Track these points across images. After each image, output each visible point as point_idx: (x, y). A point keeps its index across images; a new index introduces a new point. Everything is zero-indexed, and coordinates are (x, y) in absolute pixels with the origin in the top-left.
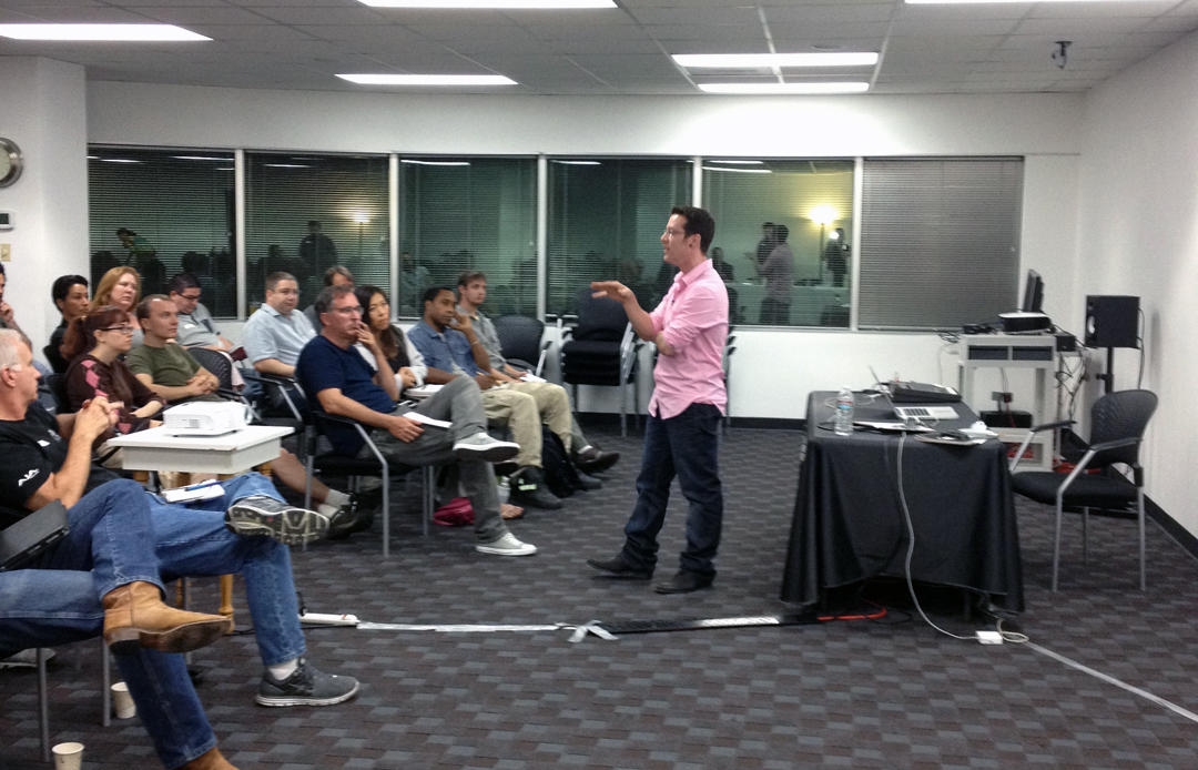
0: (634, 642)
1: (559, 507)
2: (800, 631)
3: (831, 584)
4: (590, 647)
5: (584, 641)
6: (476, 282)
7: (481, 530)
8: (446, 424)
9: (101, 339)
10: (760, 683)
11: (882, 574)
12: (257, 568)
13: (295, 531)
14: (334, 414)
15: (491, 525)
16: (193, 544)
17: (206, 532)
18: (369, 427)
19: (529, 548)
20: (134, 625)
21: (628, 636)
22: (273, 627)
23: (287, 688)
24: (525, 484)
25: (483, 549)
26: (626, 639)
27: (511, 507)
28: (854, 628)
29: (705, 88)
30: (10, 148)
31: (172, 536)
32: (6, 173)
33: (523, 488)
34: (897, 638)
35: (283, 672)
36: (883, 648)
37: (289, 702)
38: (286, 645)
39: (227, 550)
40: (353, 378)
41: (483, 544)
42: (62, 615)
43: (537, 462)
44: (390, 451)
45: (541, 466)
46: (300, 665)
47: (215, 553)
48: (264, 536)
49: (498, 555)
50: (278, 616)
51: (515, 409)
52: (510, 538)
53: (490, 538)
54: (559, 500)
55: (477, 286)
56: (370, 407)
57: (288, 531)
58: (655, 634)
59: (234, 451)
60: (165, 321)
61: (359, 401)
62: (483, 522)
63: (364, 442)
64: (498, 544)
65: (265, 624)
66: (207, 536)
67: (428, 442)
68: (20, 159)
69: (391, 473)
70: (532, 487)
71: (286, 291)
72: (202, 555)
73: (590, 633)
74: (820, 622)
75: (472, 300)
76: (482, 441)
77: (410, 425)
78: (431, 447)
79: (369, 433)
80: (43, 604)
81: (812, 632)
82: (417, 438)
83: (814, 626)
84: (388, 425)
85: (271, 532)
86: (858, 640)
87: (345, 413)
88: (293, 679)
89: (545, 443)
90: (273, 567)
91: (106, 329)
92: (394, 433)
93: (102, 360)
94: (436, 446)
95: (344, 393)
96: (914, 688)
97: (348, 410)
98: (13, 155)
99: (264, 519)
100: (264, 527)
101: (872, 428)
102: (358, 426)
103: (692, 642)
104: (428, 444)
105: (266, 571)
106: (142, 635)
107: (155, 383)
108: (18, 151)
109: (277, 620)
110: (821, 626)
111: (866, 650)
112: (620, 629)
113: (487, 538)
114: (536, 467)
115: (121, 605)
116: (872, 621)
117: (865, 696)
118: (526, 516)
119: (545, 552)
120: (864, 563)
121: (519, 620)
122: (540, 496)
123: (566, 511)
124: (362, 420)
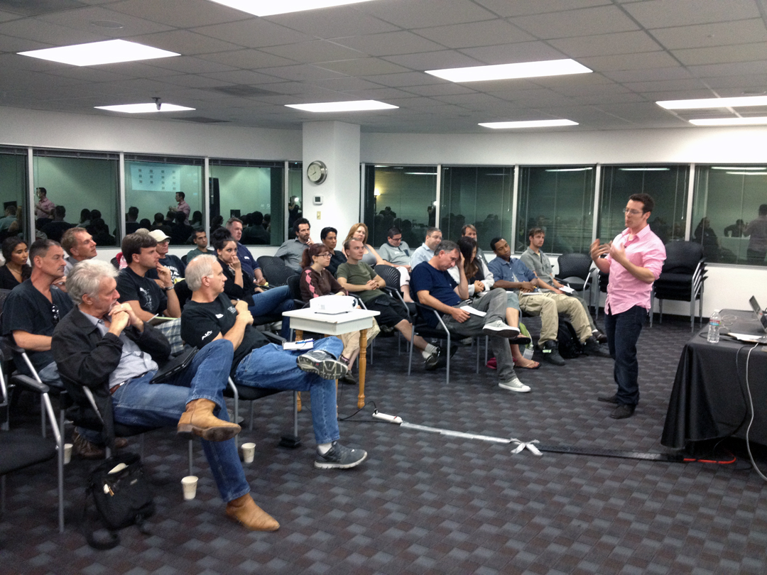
0: (552, 459)
1: (563, 364)
2: (667, 467)
3: (694, 438)
4: (522, 458)
5: (521, 453)
6: (539, 234)
7: (501, 374)
8: (482, 314)
9: (315, 260)
10: (616, 501)
11: (734, 436)
12: (315, 390)
13: (330, 373)
14: (424, 305)
15: (506, 373)
16: (283, 374)
17: (291, 368)
18: (441, 313)
19: (526, 388)
20: (191, 424)
21: (550, 454)
22: (321, 423)
23: (328, 458)
24: (546, 349)
25: (502, 385)
26: (548, 456)
27: (533, 362)
28: (706, 470)
29: (694, 122)
30: (323, 166)
31: (273, 369)
32: (319, 177)
33: (544, 351)
34: (733, 481)
35: (325, 449)
36: (718, 487)
37: (330, 466)
38: (326, 434)
39: (301, 379)
40: (437, 285)
41: (502, 383)
42: (171, 411)
43: (554, 338)
44: (452, 327)
45: (557, 340)
46: (333, 446)
47: (296, 379)
48: (314, 373)
49: (508, 390)
50: (324, 417)
51: (544, 307)
52: (516, 381)
53: (507, 380)
54: (563, 361)
55: (539, 237)
56: (443, 302)
57: (325, 371)
58: (568, 455)
59: (336, 324)
60: (357, 251)
61: (437, 298)
62: (502, 371)
63: (439, 321)
64: (508, 384)
65: (317, 421)
66: (291, 370)
67: (471, 323)
68: (325, 171)
69: (451, 339)
70: (550, 351)
71: (436, 237)
72: (289, 380)
73: (526, 448)
74: (685, 462)
75: (536, 244)
76: (499, 325)
77: (462, 313)
78: (473, 326)
79: (441, 317)
80: (163, 405)
81: (674, 468)
82: (466, 321)
83: (679, 464)
84: (451, 313)
85: (317, 371)
86: (703, 479)
87: (428, 304)
88: (330, 453)
89: (560, 326)
90: (323, 390)
91: (317, 255)
92: (454, 316)
93: (316, 270)
94: (475, 326)
95: (430, 294)
96: (721, 521)
97: (430, 303)
98: (323, 169)
99: (314, 364)
100: (315, 368)
101: (735, 339)
102: (436, 312)
103: (589, 464)
104: (472, 324)
105: (319, 392)
106: (194, 430)
107: (348, 282)
108: (325, 167)
109: (322, 419)
110: (683, 465)
111: (703, 488)
112: (546, 449)
113: (504, 379)
114: (554, 341)
115: (189, 411)
116: (721, 466)
117: (683, 522)
118: (541, 367)
119: (536, 391)
120: (720, 427)
121: (491, 433)
122: (553, 357)
123: (567, 367)
124: (438, 308)
